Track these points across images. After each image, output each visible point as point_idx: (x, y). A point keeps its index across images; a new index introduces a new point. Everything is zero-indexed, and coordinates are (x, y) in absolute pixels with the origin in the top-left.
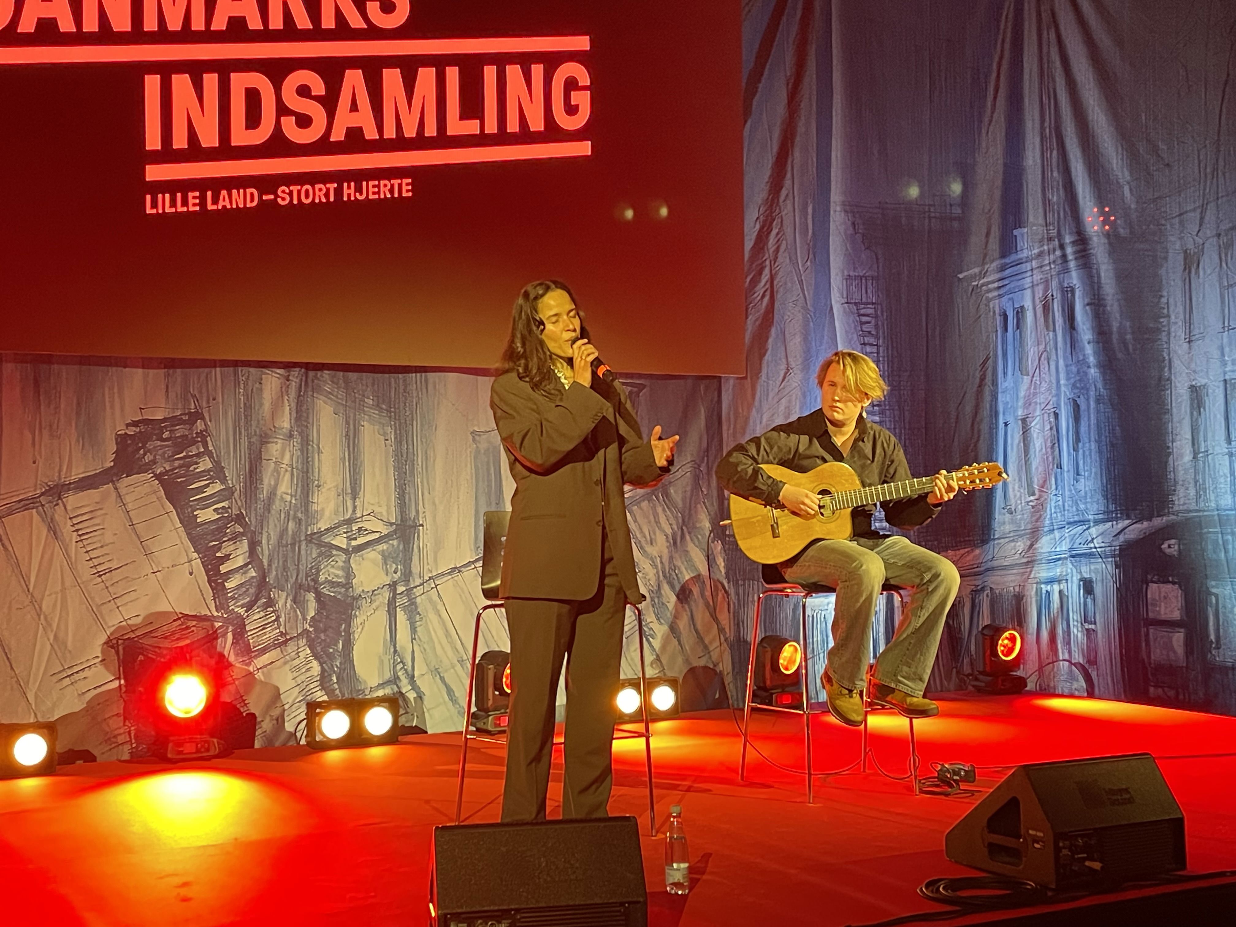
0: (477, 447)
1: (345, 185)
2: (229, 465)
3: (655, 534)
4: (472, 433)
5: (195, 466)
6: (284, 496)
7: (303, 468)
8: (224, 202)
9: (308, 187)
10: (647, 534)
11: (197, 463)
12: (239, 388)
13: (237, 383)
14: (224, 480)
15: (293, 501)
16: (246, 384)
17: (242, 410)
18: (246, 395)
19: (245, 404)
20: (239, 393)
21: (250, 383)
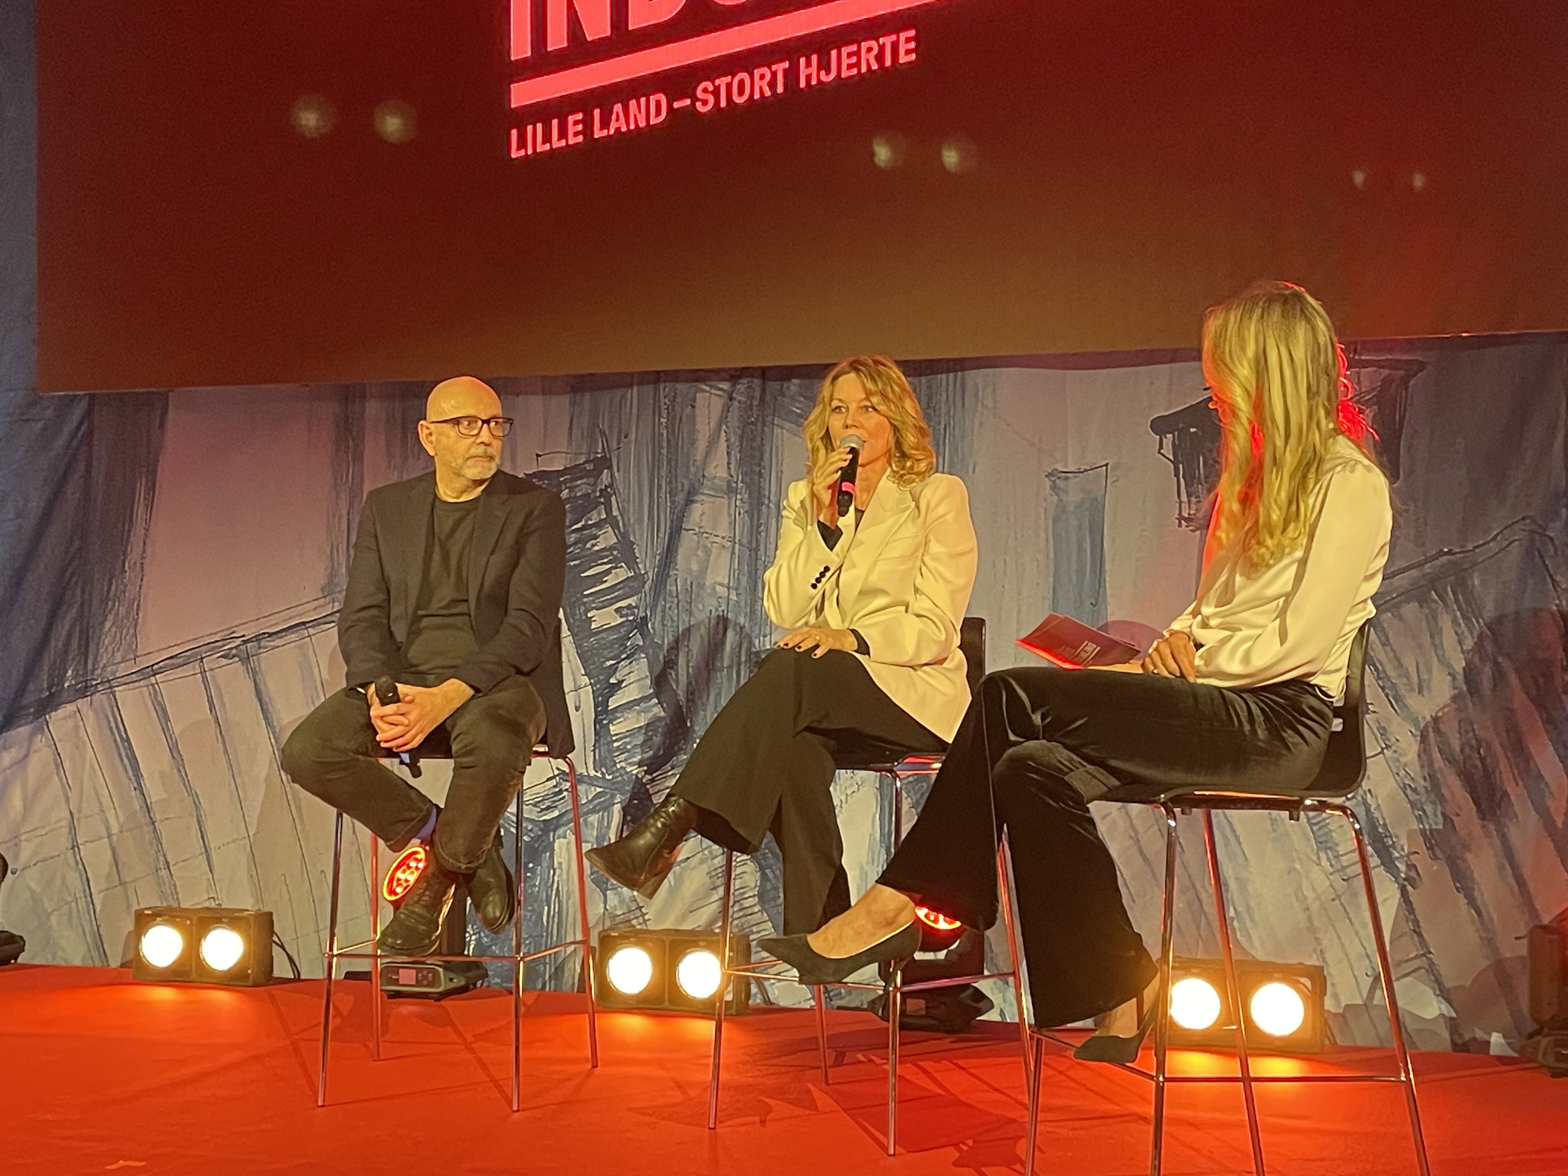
0: (1061, 501)
1: (803, 60)
2: (641, 539)
3: (1429, 671)
4: (1049, 475)
5: (594, 542)
6: (719, 588)
7: (750, 542)
8: (617, 124)
9: (745, 76)
10: (1412, 669)
11: (596, 537)
12: (660, 416)
13: (656, 411)
14: (632, 563)
15: (734, 597)
16: (670, 410)
17: (664, 451)
18: (670, 426)
19: (669, 441)
20: (660, 423)
21: (677, 408)
